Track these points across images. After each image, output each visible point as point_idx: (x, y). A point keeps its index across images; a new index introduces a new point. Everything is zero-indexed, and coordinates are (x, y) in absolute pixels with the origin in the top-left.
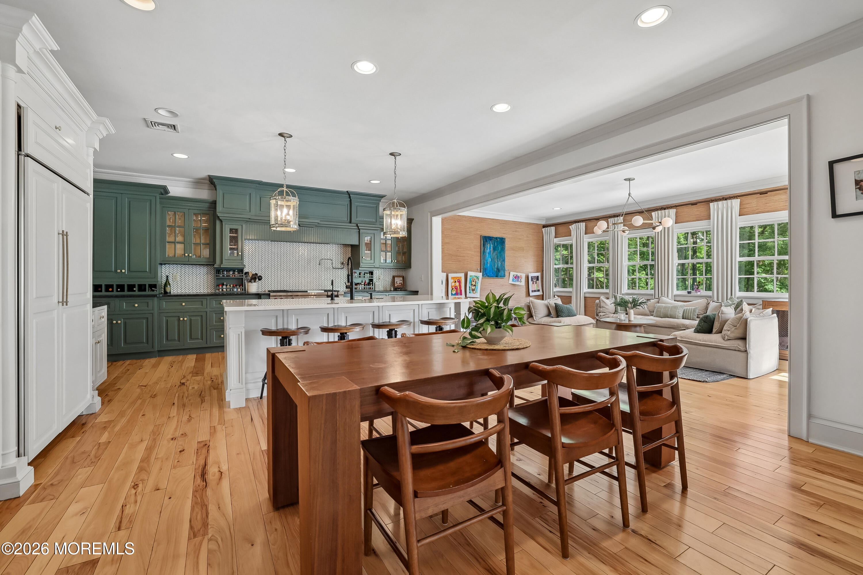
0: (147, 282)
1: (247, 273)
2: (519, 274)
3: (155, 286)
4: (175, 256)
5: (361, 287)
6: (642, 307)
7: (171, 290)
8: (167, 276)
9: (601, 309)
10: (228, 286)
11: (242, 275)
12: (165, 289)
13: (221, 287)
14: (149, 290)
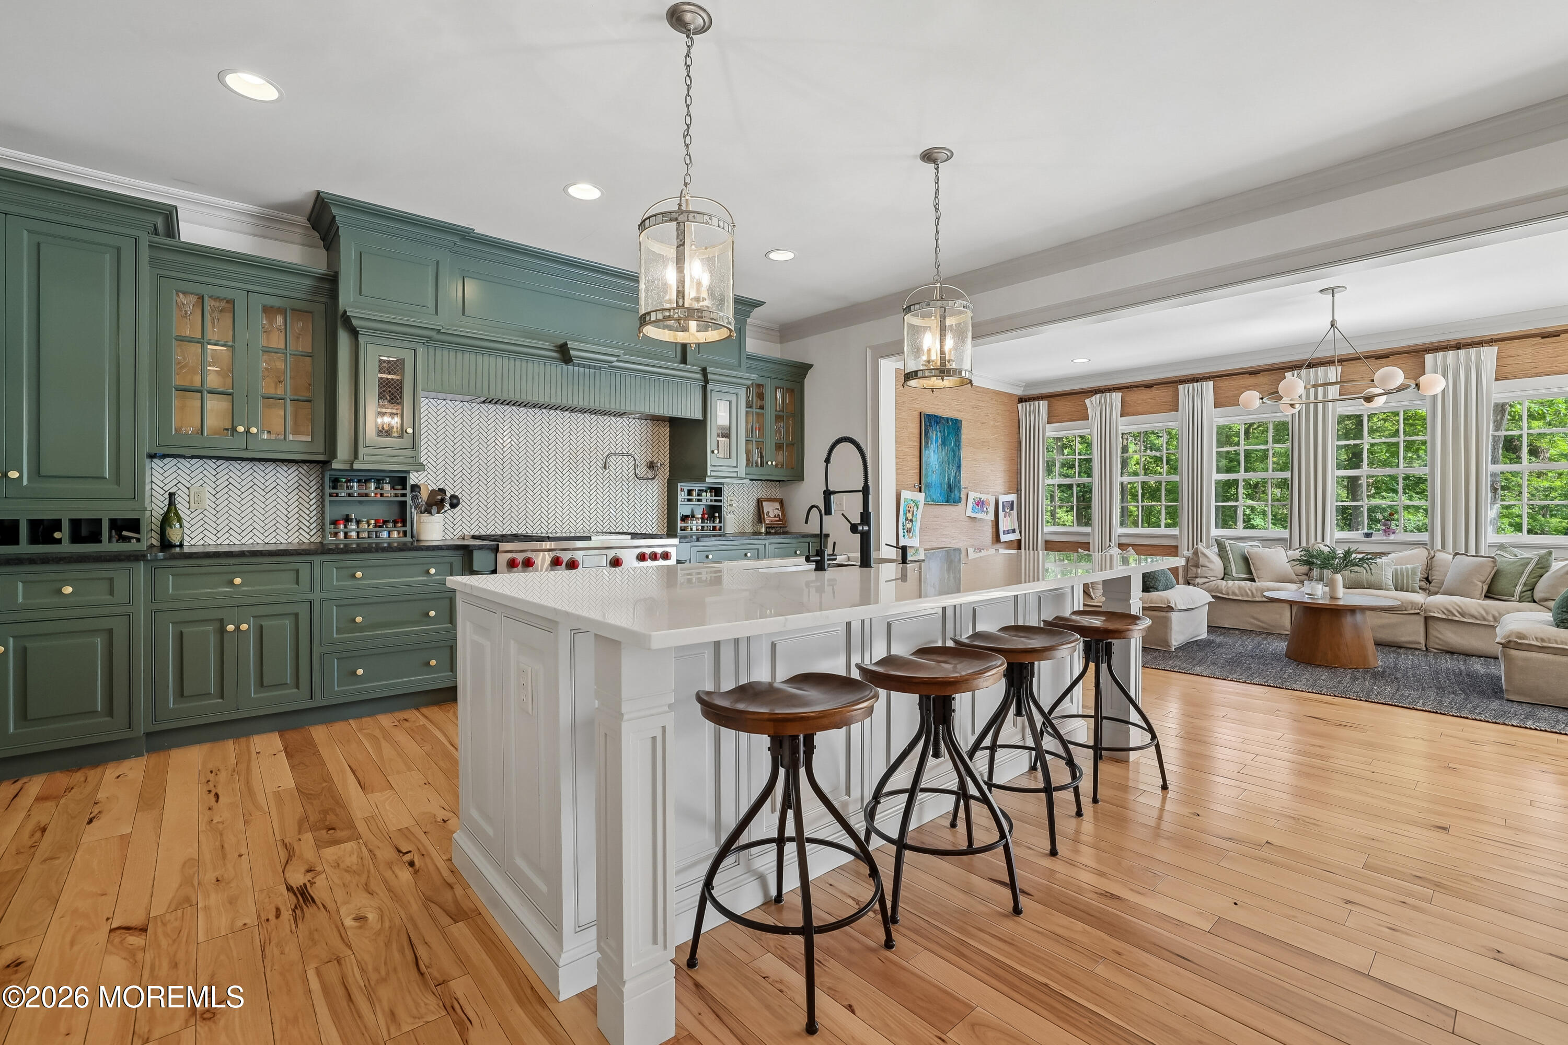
0: (106, 512)
1: (415, 488)
2: (984, 497)
3: (134, 525)
4: (202, 433)
5: (695, 525)
6: (1364, 568)
7: (186, 537)
8: (171, 495)
9: (1199, 570)
10: (364, 526)
11: (404, 492)
12: (163, 534)
13: (342, 526)
14: (110, 537)
